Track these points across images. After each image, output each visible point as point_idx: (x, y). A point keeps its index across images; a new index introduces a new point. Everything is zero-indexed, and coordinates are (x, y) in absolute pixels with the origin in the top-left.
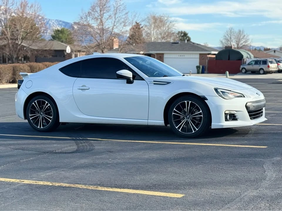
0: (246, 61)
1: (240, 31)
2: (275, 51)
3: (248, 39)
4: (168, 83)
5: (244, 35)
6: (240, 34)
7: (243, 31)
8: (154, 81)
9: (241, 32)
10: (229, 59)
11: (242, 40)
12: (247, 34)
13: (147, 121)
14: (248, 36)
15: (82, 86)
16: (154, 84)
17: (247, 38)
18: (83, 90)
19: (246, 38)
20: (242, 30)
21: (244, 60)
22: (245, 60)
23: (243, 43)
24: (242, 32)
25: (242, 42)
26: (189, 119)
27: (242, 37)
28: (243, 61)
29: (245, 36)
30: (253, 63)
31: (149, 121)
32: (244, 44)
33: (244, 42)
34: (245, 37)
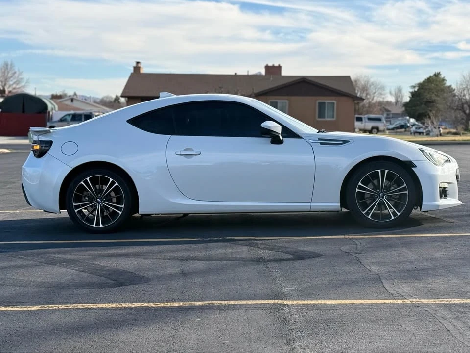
0: (52, 115)
1: (7, 65)
2: (72, 100)
3: (22, 79)
4: (345, 142)
5: (13, 71)
6: (7, 68)
7: (11, 64)
8: (319, 139)
9: (9, 66)
10: (23, 111)
11: (12, 79)
12: (19, 70)
13: (310, 204)
14: (21, 73)
15: (185, 150)
16: (321, 144)
17: (20, 77)
18: (188, 156)
19: (18, 77)
20: (9, 63)
21: (49, 112)
22: (51, 113)
23: (12, 85)
24: (11, 67)
25: (11, 83)
26: (383, 197)
27: (10, 75)
28: (48, 115)
29: (15, 73)
30: (69, 118)
31: (313, 204)
32: (14, 86)
33: (14, 83)
34: (16, 75)
